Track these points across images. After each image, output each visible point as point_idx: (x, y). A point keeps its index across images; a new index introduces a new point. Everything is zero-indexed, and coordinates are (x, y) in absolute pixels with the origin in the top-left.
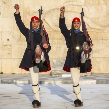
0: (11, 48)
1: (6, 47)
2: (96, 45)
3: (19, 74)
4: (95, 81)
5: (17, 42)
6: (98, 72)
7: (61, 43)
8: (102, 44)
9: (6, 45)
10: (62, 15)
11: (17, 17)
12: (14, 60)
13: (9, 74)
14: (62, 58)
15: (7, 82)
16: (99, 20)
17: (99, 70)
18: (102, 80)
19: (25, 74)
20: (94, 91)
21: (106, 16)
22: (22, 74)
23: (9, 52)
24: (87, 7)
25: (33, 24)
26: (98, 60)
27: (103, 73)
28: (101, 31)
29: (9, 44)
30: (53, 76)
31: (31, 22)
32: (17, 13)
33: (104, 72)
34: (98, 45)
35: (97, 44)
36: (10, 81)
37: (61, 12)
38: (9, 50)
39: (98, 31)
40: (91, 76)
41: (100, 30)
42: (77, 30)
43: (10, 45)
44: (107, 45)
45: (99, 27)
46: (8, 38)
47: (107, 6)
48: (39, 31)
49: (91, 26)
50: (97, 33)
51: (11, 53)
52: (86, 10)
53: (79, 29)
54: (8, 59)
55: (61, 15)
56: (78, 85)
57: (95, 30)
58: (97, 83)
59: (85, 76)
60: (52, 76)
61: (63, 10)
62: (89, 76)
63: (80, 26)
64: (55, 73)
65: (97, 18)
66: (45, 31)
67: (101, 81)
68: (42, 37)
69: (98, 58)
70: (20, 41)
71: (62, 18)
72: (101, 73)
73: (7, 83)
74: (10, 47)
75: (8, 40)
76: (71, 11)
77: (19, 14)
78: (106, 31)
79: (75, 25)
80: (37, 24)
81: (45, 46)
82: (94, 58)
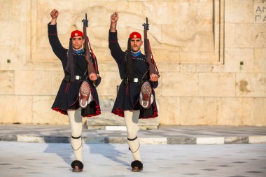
0: (14, 77)
1: (4, 75)
2: (168, 74)
3: (27, 124)
4: (165, 140)
5: (25, 65)
6: (172, 123)
7: (105, 69)
8: (180, 72)
9: (4, 71)
10: (114, 26)
11: (52, 30)
12: (19, 99)
13: (9, 123)
14: (106, 96)
15: (5, 138)
16: (175, 29)
17: (174, 119)
18: (177, 138)
19: (39, 124)
20: (163, 157)
21: (188, 22)
22: (32, 123)
23: (10, 83)
24: (154, 5)
25: (74, 42)
26: (171, 101)
27: (180, 125)
28: (177, 49)
29: (11, 69)
30: (90, 128)
31: (71, 39)
32: (53, 24)
33: (182, 124)
34: (171, 74)
35: (169, 72)
36: (10, 136)
37: (112, 23)
38: (10, 81)
39: (172, 48)
40: (159, 131)
41: (175, 46)
42: (136, 51)
43: (12, 71)
44: (187, 75)
45: (174, 42)
46: (9, 58)
47: (190, 4)
48: (83, 53)
49: (159, 40)
50: (171, 52)
51: (14, 86)
52: (151, 9)
53: (139, 49)
54: (8, 97)
55: (111, 27)
56: (136, 138)
57: (168, 46)
58: (170, 142)
59: (148, 129)
60: (87, 128)
61: (115, 17)
62: (155, 129)
63: (141, 45)
64: (93, 123)
65: (171, 25)
66: (92, 54)
67: (176, 140)
68: (87, 63)
69: (171, 97)
70: (30, 64)
71: (113, 31)
72: (176, 125)
73: (5, 140)
74: (11, 75)
75: (9, 61)
76: (125, 12)
77: (55, 26)
78: (186, 49)
79: (132, 43)
80: (79, 42)
81: (93, 76)
82: (164, 97)
